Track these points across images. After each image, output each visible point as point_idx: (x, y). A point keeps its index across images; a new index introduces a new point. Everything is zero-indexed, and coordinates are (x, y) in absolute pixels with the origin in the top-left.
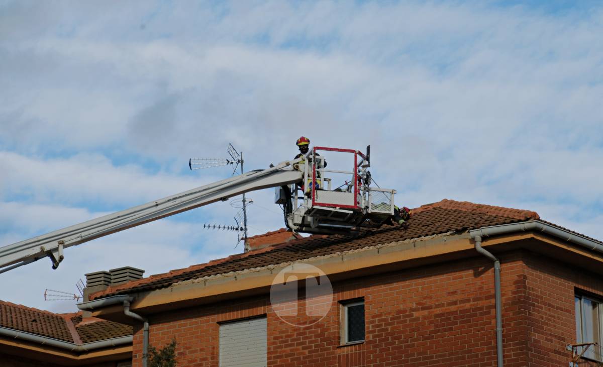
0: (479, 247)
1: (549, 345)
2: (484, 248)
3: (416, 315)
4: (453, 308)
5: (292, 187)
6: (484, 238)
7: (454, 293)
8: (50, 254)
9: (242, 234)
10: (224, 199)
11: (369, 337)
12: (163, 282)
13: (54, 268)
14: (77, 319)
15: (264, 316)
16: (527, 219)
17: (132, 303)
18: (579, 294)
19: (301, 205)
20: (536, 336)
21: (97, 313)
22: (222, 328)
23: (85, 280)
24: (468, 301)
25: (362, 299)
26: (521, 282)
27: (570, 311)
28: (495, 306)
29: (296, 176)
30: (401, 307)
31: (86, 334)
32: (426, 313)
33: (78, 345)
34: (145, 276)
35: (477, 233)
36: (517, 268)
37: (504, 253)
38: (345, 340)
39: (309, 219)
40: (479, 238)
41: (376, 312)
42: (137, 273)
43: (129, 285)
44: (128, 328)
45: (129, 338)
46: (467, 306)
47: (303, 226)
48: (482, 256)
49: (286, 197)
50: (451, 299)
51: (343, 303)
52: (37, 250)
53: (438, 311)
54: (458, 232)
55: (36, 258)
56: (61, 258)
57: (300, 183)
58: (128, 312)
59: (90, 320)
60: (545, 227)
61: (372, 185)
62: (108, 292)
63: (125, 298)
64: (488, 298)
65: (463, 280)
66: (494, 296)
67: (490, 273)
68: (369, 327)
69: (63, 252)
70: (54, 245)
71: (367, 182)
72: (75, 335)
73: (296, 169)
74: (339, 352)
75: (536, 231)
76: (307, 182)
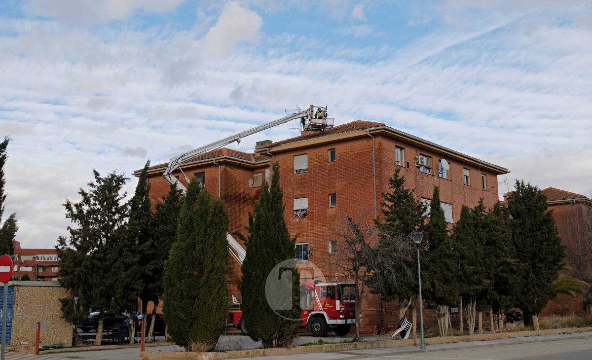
0: (368, 134)
1: (388, 162)
2: (370, 134)
3: (350, 153)
4: (361, 151)
5: (305, 118)
6: (370, 131)
7: (361, 147)
8: (237, 140)
9: (300, 130)
10: (285, 122)
11: (337, 159)
12: (278, 144)
13: (238, 144)
14: (254, 155)
15: (307, 154)
16: (382, 126)
17: (269, 150)
18: (397, 147)
19: (307, 122)
20: (384, 159)
21: (260, 153)
22: (295, 157)
23: (256, 144)
24: (365, 149)
25: (334, 149)
26: (380, 144)
27: (394, 152)
28: (372, 151)
29: (306, 115)
30: (346, 151)
31: (256, 159)
32: (353, 153)
33: (254, 162)
34: (273, 142)
35: (367, 130)
36: (379, 139)
37: (375, 135)
38: (330, 160)
39: (310, 127)
40: (368, 131)
41: (339, 152)
42: (270, 142)
43: (268, 145)
44: (268, 157)
45: (269, 160)
46: (365, 150)
47: (308, 129)
48: (370, 136)
49: (303, 121)
50: (360, 148)
51: (329, 150)
52: (233, 139)
53: (357, 152)
54: (362, 129)
55: (233, 141)
56: (240, 141)
57: (307, 117)
58: (268, 153)
59: (257, 155)
60: (387, 128)
61: (328, 117)
62: (263, 147)
63: (267, 149)
64: (371, 148)
65: (364, 142)
66: (373, 148)
67: (371, 141)
68: (336, 157)
69: (241, 139)
70: (238, 137)
71: (326, 116)
72: (253, 160)
73: (306, 112)
74: (328, 164)
75: (385, 129)
76: (309, 116)
